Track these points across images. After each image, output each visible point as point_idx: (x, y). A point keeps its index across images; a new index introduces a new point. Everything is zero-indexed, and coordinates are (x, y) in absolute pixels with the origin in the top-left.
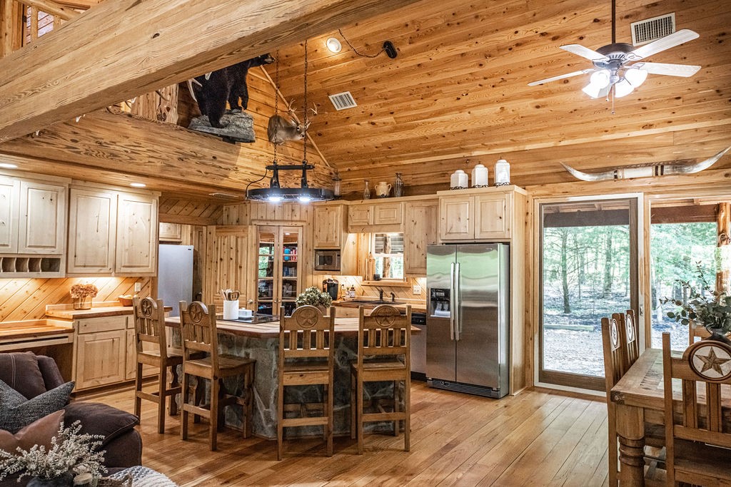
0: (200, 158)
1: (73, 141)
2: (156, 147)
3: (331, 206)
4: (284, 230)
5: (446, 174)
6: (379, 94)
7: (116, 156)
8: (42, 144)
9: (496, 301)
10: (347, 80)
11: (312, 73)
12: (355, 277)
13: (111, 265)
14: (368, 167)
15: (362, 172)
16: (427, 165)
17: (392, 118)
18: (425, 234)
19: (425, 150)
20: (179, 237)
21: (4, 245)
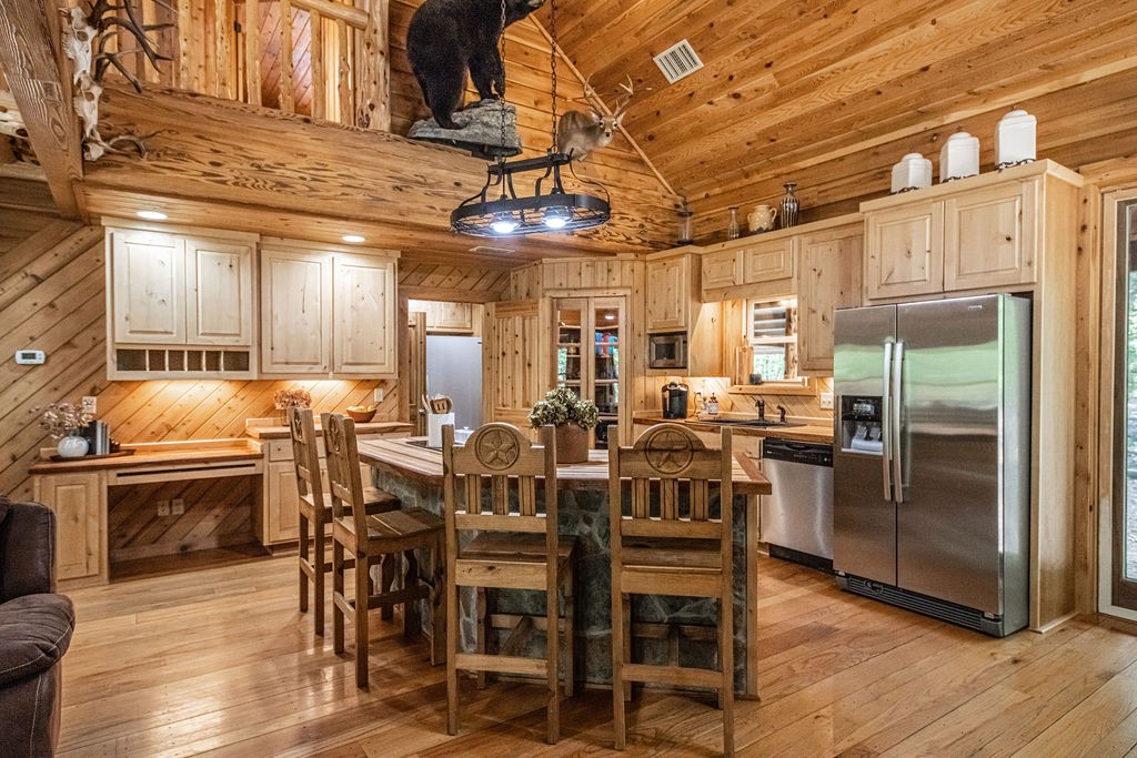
0: (431, 185)
1: (213, 164)
2: (354, 170)
3: (672, 257)
4: (595, 304)
5: (885, 173)
6: (740, 29)
7: (286, 186)
8: (162, 170)
9: (994, 424)
10: (680, 15)
11: (619, 18)
12: (718, 379)
13: (325, 362)
14: (737, 185)
15: (728, 196)
16: (847, 161)
17: (771, 75)
18: (838, 292)
19: (840, 133)
20: (469, 326)
21: (166, 333)
